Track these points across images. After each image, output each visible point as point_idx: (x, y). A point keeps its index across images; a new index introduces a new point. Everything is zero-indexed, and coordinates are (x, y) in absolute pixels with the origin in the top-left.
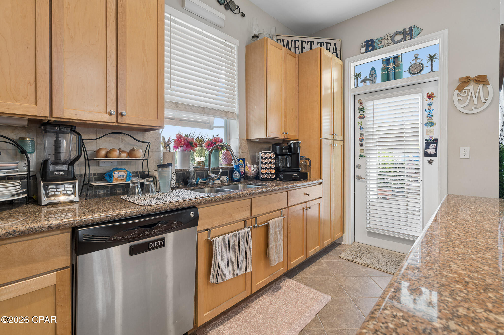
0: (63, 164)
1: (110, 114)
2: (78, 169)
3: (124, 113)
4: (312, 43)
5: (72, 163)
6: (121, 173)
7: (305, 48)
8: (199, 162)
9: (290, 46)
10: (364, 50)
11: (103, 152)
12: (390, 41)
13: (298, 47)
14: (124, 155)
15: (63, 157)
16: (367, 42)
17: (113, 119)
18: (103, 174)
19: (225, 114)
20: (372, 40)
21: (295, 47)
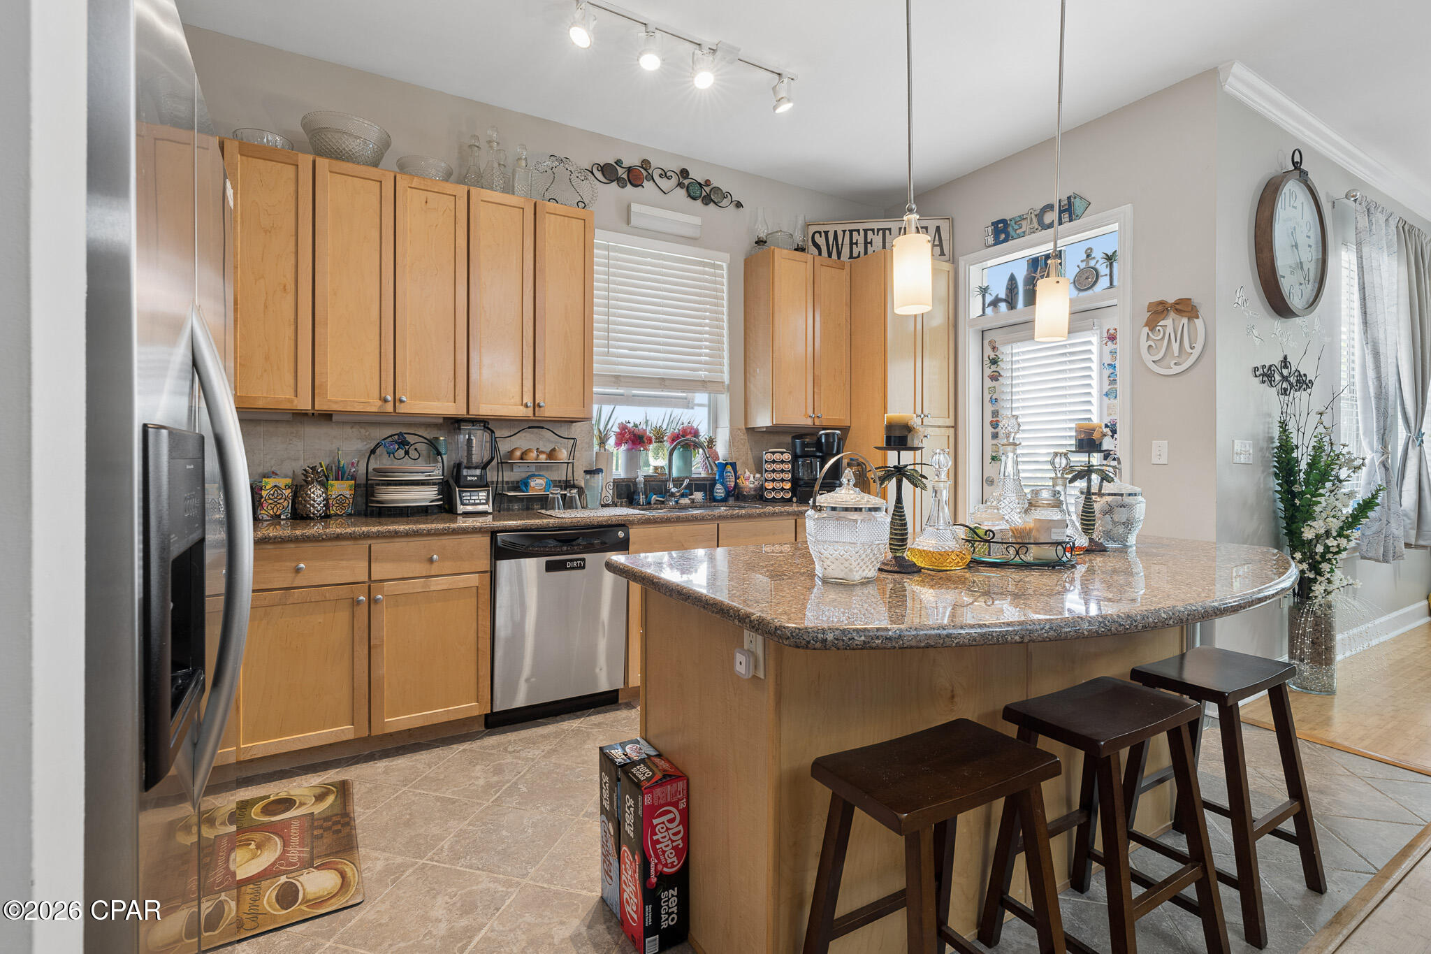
0: (476, 468)
1: (527, 406)
2: (491, 475)
3: (541, 404)
4: (887, 232)
5: (484, 467)
6: (539, 481)
7: (871, 243)
8: (656, 468)
9: (840, 242)
10: (991, 240)
11: (518, 453)
12: (1036, 225)
13: (856, 243)
14: (543, 457)
15: (476, 459)
16: (995, 224)
17: (529, 412)
18: (518, 482)
19: (703, 385)
20: (1003, 221)
21: (851, 244)
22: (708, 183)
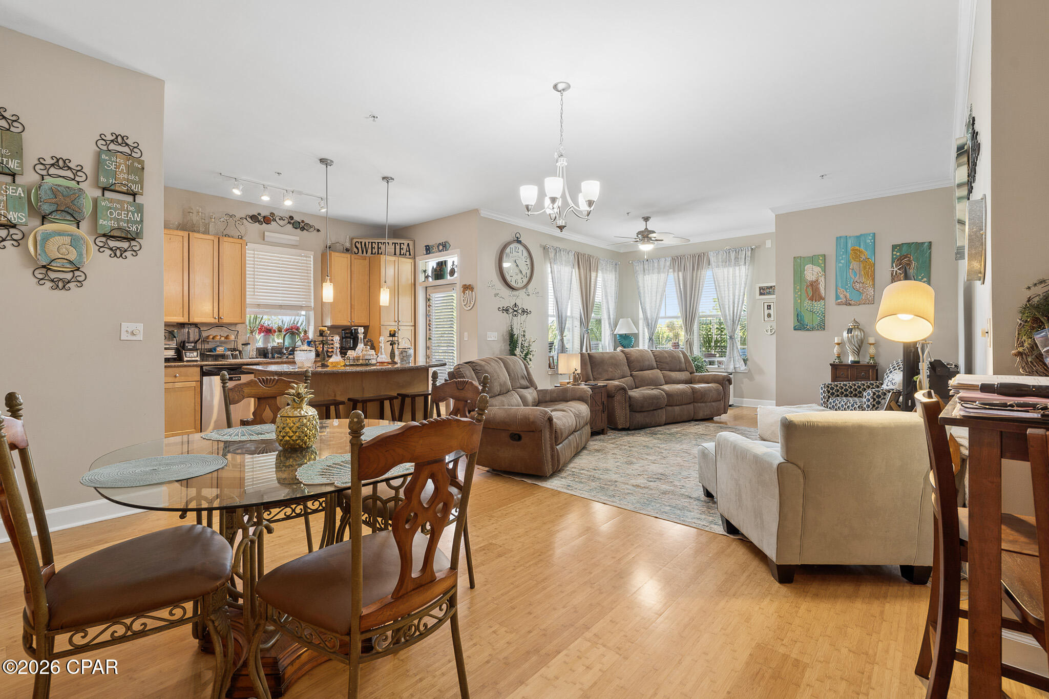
0: (192, 343)
1: (215, 318)
2: (199, 346)
3: (222, 317)
4: (387, 244)
5: (196, 342)
6: (221, 348)
7: (380, 248)
8: (278, 343)
9: (367, 247)
10: (425, 253)
11: (211, 337)
12: (437, 250)
13: (374, 248)
14: (223, 339)
15: (191, 339)
16: (426, 246)
17: (217, 321)
18: (211, 349)
19: (301, 308)
20: (428, 246)
21: (372, 248)
22: (303, 221)
